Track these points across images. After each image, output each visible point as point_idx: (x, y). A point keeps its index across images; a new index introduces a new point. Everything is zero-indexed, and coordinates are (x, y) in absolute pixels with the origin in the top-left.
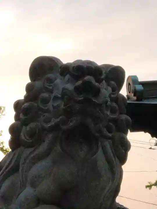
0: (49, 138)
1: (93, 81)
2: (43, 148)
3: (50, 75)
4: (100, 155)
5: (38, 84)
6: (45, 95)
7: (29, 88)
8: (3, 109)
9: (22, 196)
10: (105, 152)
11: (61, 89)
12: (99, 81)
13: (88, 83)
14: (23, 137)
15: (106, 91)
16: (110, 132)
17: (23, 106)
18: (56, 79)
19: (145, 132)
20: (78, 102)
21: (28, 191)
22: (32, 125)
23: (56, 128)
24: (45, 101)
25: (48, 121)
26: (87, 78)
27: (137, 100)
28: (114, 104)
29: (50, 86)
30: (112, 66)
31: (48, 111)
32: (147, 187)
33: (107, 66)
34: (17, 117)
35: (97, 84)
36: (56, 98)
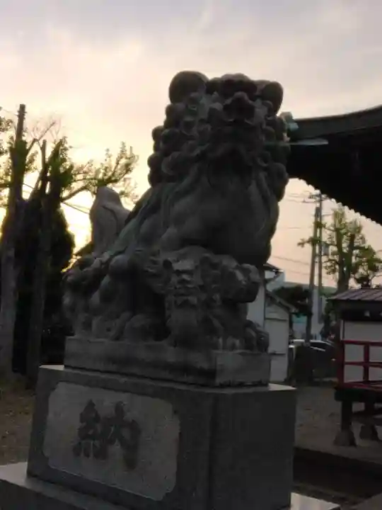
0: (194, 170)
1: (246, 97)
2: (186, 182)
3: (193, 95)
4: (253, 188)
5: (180, 106)
6: (188, 119)
7: (169, 111)
8: (136, 158)
9: (165, 236)
10: (259, 185)
11: (207, 110)
12: (253, 98)
13: (240, 100)
14: (164, 169)
15: (260, 110)
16: (266, 162)
17: (163, 133)
18: (201, 98)
19: (300, 179)
20: (230, 124)
21: (171, 231)
22: (176, 154)
23: (202, 157)
24: (189, 126)
25: (192, 149)
26: (239, 94)
27: (291, 141)
28: (270, 129)
29: (194, 107)
30: (268, 82)
31: (191, 138)
32: (299, 244)
33: (262, 82)
34: (156, 148)
35: (250, 102)
36: (202, 121)
